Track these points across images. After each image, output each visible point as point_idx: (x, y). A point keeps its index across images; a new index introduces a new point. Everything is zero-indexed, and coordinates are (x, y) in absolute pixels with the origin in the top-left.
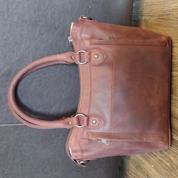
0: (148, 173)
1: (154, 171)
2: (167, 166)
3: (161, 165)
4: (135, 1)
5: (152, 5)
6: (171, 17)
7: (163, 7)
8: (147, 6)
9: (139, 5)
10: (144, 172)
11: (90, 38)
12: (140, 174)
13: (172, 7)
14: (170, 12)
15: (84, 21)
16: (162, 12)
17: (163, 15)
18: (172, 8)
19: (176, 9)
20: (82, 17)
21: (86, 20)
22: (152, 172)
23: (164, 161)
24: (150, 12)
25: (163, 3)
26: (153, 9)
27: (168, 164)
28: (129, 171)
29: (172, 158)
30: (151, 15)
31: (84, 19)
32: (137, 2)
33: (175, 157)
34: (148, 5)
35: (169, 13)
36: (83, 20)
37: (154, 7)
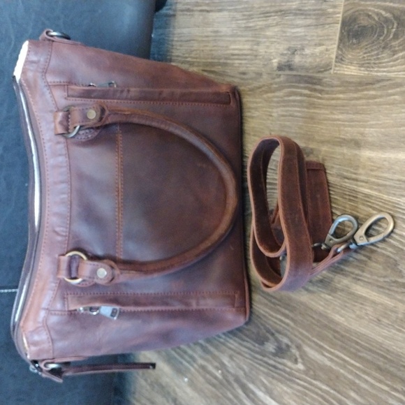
0: (176, 394)
1: (188, 390)
2: (216, 378)
3: (204, 377)
4: (156, 28)
5: (190, 41)
6: (228, 71)
7: (213, 48)
8: (181, 41)
9: (163, 36)
10: (169, 393)
11: (65, 84)
12: (159, 399)
13: (230, 50)
14: (226, 59)
15: (53, 41)
16: (212, 58)
17: (212, 64)
18: (231, 52)
19: (238, 55)
20: (47, 33)
21: (56, 39)
22: (185, 392)
23: (210, 368)
24: (187, 55)
25: (214, 38)
26: (192, 49)
27: (218, 374)
28: (134, 393)
29: (226, 360)
30: (188, 62)
31: (52, 36)
32: (161, 31)
33: (231, 357)
34: (182, 39)
35: (225, 61)
36: (49, 40)
37: (195, 45)
